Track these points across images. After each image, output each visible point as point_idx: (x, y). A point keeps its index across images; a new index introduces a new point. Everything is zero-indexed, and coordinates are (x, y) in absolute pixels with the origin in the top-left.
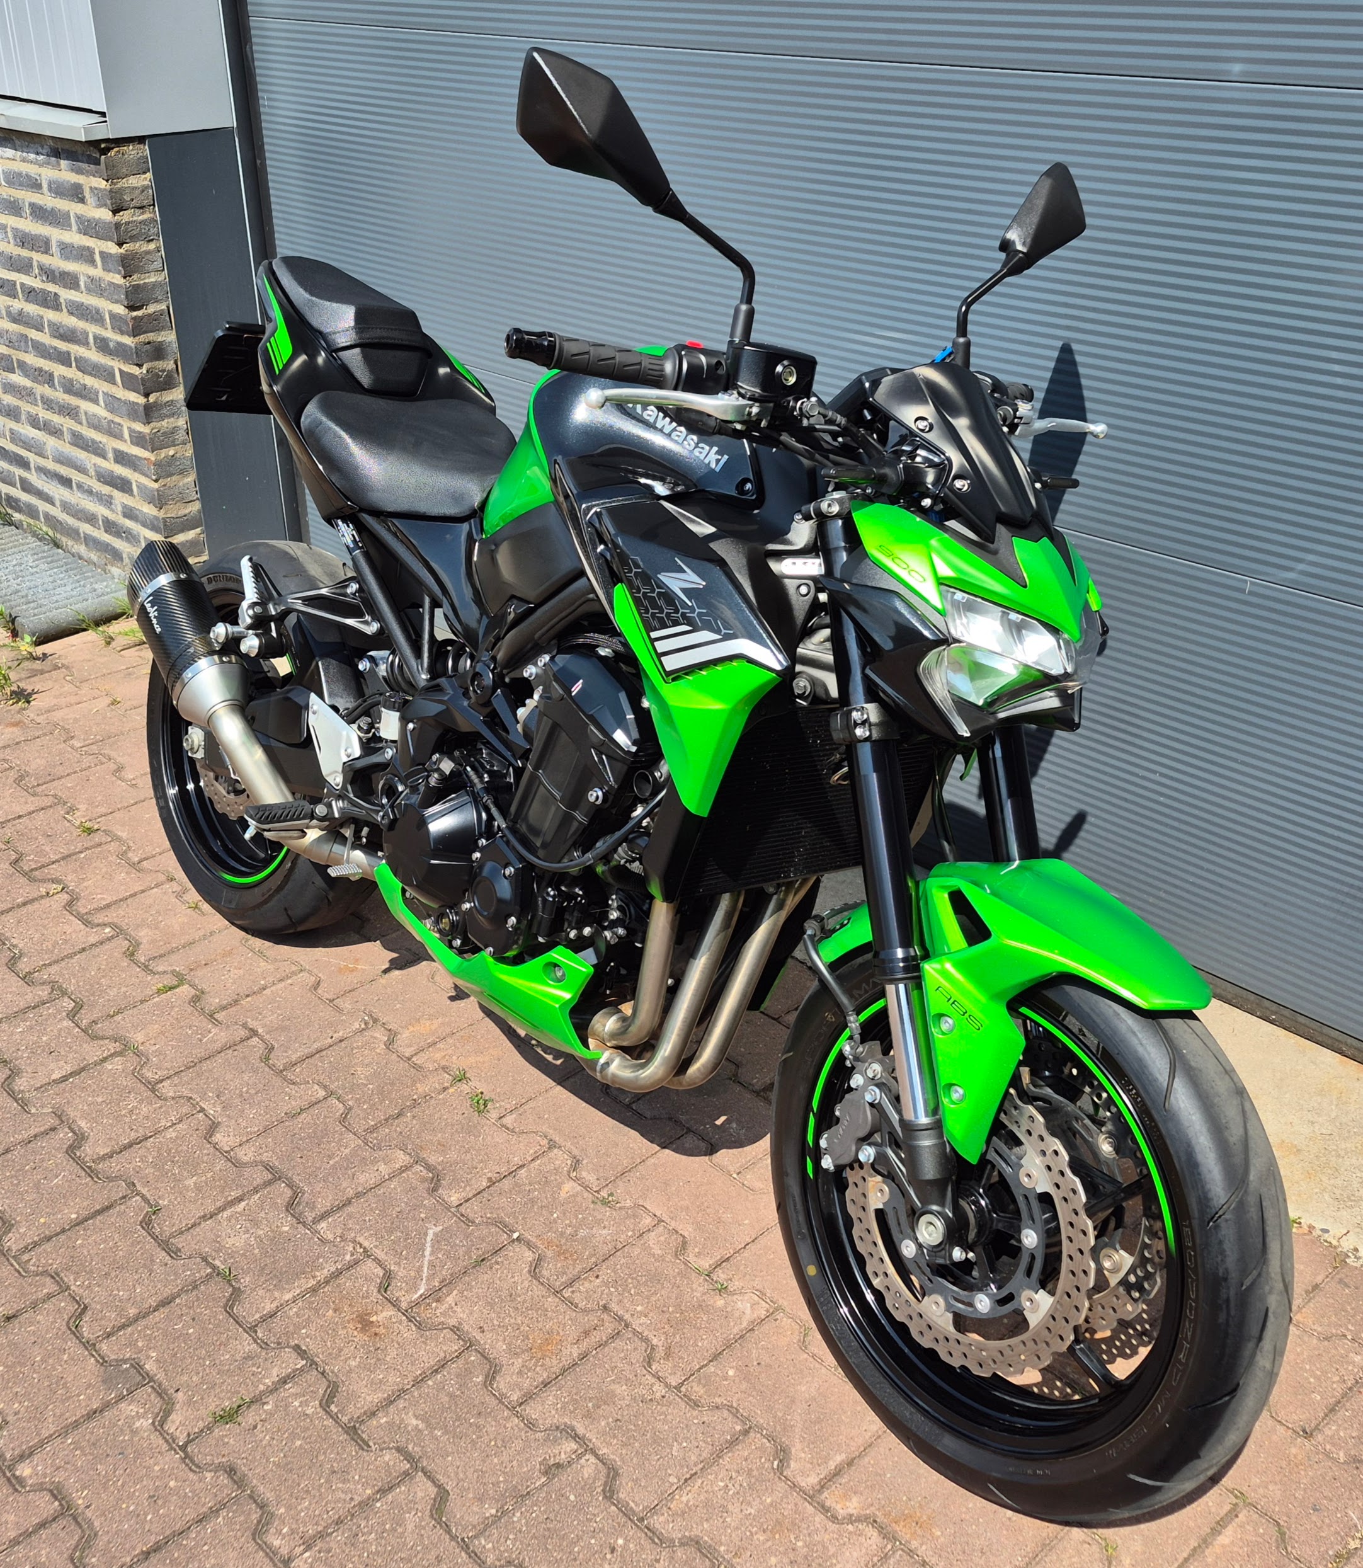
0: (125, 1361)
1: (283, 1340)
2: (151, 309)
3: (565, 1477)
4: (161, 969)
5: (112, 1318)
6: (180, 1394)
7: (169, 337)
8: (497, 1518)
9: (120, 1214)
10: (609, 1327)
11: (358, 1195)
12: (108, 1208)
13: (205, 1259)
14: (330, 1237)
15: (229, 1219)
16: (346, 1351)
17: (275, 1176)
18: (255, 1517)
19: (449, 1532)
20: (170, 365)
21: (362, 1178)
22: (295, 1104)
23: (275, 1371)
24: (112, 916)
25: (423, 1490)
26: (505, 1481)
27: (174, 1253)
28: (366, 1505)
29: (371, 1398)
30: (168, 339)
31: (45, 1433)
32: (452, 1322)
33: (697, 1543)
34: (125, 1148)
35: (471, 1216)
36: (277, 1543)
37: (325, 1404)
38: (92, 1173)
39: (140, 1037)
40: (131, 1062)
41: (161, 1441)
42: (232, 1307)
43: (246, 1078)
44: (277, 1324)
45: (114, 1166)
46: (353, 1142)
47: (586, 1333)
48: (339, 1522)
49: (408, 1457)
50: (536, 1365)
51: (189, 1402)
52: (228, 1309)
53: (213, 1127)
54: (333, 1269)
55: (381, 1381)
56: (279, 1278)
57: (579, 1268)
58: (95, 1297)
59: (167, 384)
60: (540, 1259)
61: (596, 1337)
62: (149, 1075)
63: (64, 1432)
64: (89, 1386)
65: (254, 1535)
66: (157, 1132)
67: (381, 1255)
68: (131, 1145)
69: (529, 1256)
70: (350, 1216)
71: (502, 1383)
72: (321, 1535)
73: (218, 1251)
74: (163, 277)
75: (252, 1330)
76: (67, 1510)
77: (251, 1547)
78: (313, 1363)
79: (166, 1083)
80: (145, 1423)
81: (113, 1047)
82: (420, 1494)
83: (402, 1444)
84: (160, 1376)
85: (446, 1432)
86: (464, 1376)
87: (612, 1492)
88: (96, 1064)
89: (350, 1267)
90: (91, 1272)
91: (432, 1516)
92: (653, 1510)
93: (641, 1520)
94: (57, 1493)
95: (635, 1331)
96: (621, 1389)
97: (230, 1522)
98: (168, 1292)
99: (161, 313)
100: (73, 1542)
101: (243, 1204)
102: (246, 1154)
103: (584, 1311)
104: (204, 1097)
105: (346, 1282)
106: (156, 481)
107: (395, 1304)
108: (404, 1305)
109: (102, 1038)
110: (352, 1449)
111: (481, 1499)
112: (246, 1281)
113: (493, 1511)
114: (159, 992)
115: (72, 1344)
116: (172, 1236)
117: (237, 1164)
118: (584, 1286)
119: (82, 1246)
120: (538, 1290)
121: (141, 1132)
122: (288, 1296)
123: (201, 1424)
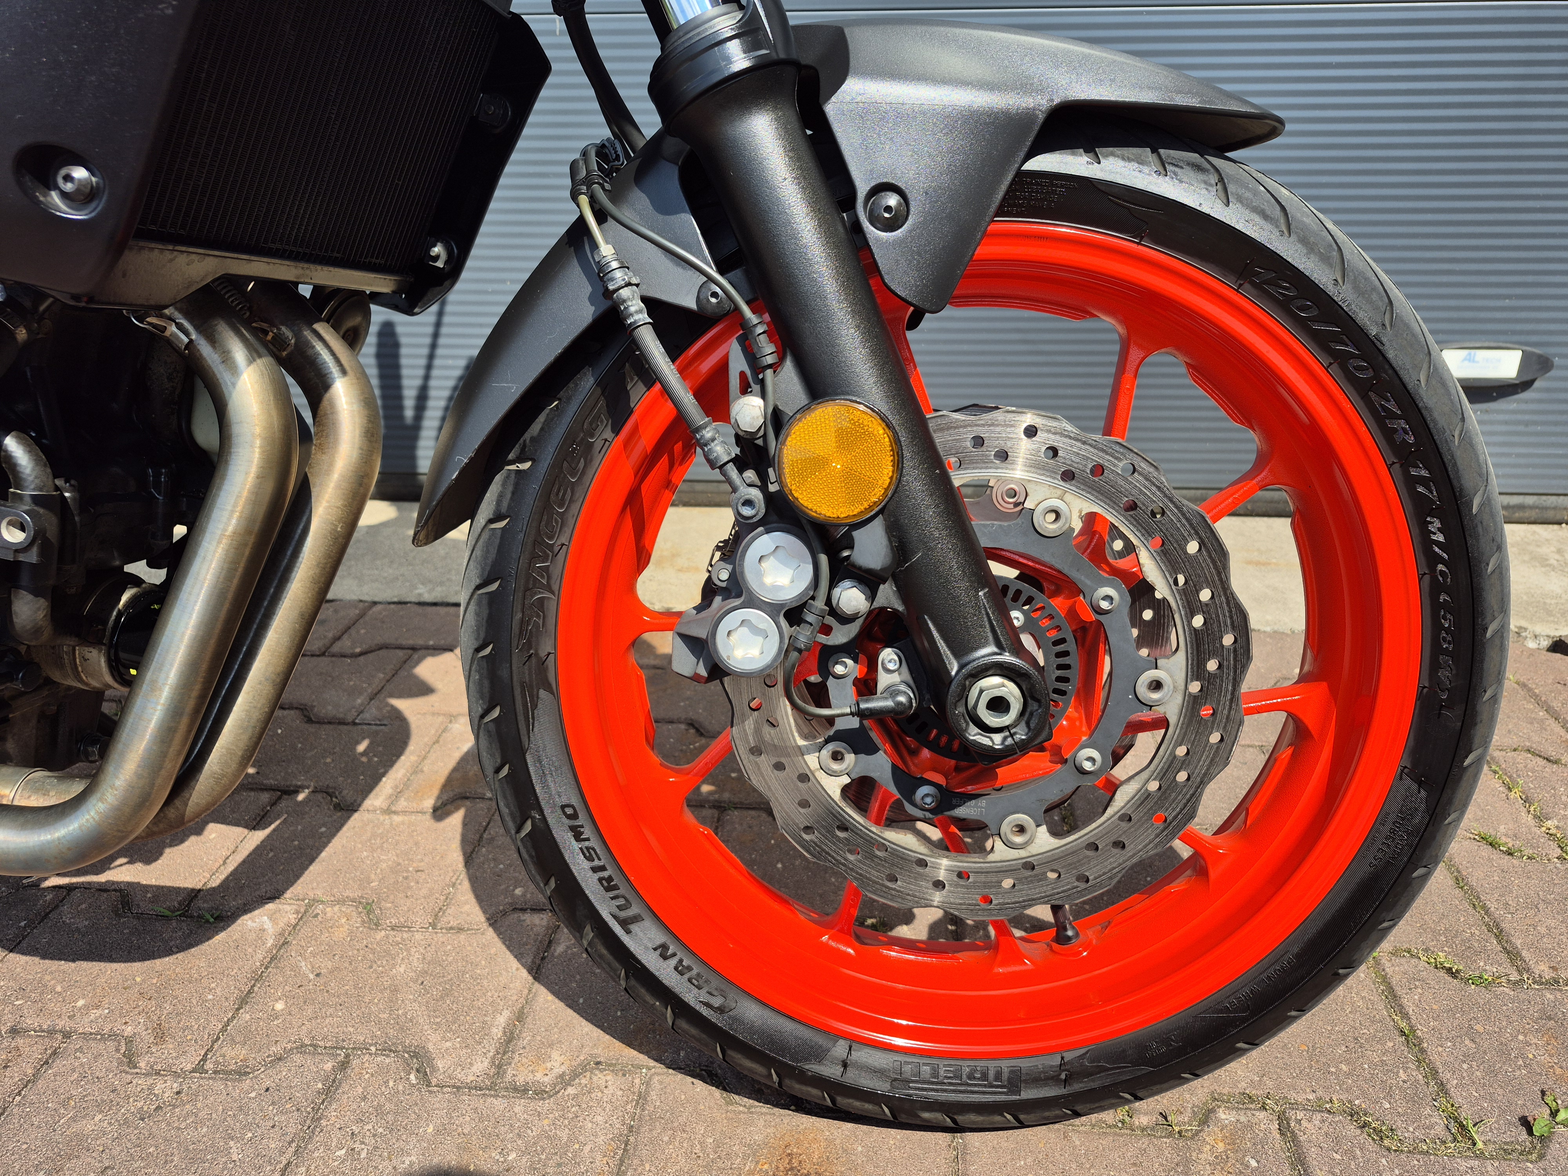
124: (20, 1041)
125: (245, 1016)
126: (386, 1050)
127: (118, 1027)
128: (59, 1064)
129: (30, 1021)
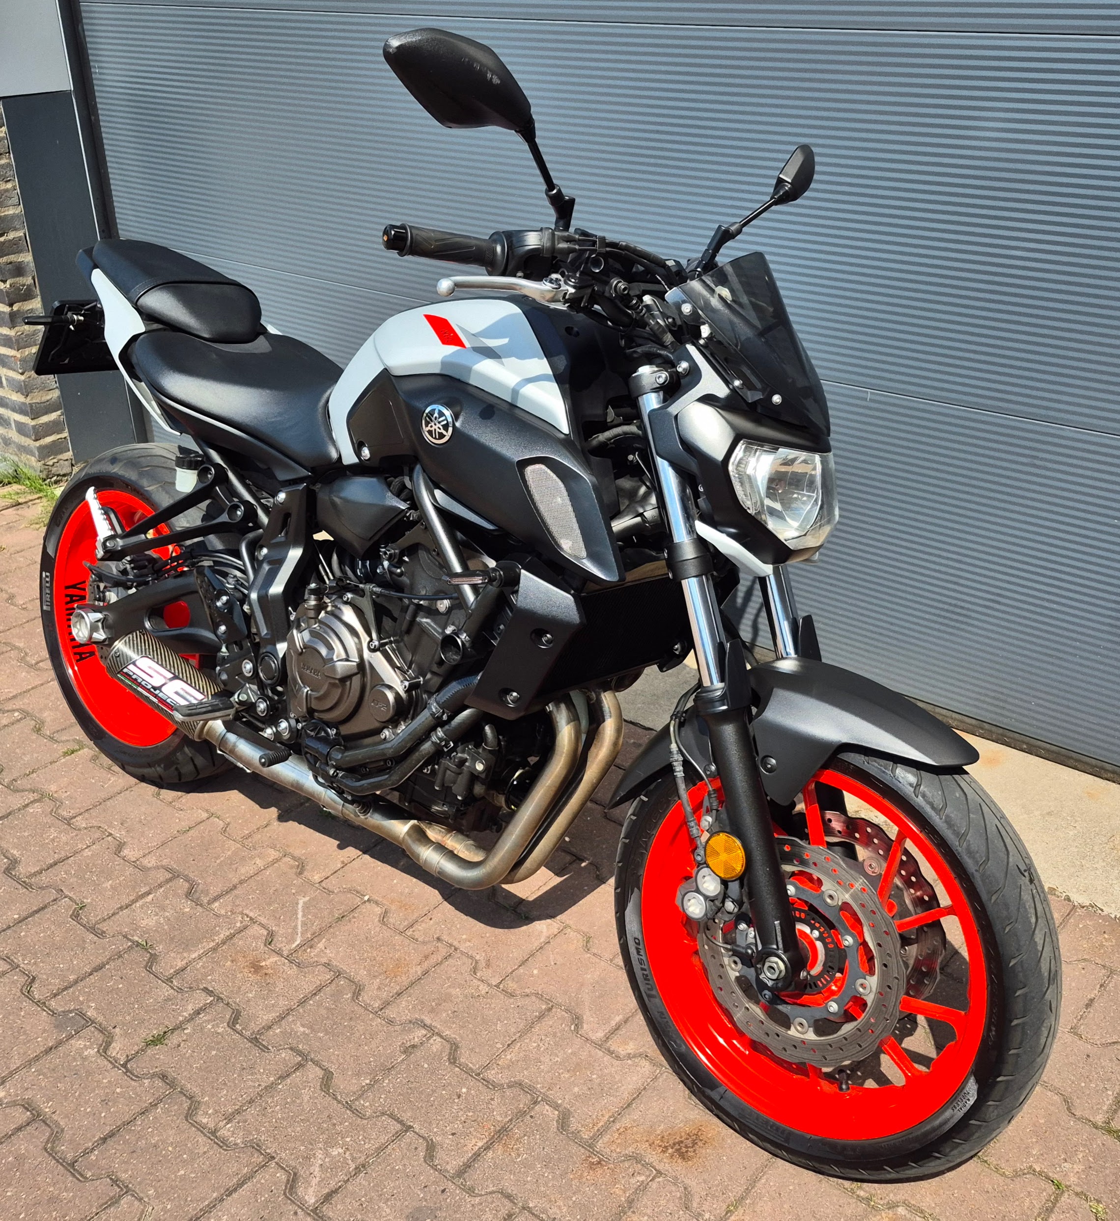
0: (71, 1012)
1: (194, 985)
2: (11, 235)
3: (419, 1053)
4: (64, 738)
5: (56, 983)
6: (117, 1030)
7: (27, 258)
8: (370, 1086)
9: (53, 911)
10: (443, 951)
11: (241, 882)
12: (43, 908)
13: (125, 937)
14: (223, 912)
15: (142, 907)
16: (243, 988)
17: (175, 875)
18: (186, 1106)
19: (336, 1099)
20: (29, 281)
21: (243, 870)
22: (185, 825)
23: (190, 1007)
24: (18, 704)
25: (314, 1073)
26: (375, 1061)
27: (101, 934)
28: (270, 1087)
29: (267, 1017)
30: (26, 260)
31: (13, 1067)
32: (324, 960)
33: (520, 1084)
34: (51, 866)
35: (331, 888)
36: (205, 1121)
37: (232, 1023)
38: (26, 885)
39: (53, 788)
40: (48, 805)
41: (106, 1063)
42: (151, 967)
43: (143, 810)
44: (188, 975)
45: (44, 879)
46: (233, 846)
47: (426, 957)
48: (251, 1101)
49: (300, 1053)
50: (390, 982)
51: (126, 1034)
52: (148, 967)
53: (120, 846)
54: (227, 933)
55: (273, 1005)
56: (187, 945)
57: (416, 915)
58: (42, 969)
59: (27, 296)
60: (386, 912)
61: (433, 959)
62: (65, 814)
63: (29, 1063)
64: (44, 1031)
65: (186, 1117)
66: (76, 853)
67: (263, 920)
68: (55, 864)
69: (378, 910)
70: (237, 896)
71: (365, 997)
72: (238, 1112)
73: (136, 930)
74: (20, 210)
75: (169, 980)
76: (37, 1117)
77: (185, 1125)
78: (220, 999)
79: (79, 818)
80: (92, 1052)
81: (32, 797)
82: (311, 1076)
83: (294, 1045)
84: (100, 1019)
85: (327, 1033)
86: (337, 996)
87: (455, 1059)
88: (19, 810)
89: (240, 931)
90: (36, 953)
91: (322, 1090)
92: (487, 1067)
93: (478, 1074)
94: (27, 1106)
95: (462, 953)
96: (456, 991)
97: (167, 1111)
98: (98, 961)
99: (20, 239)
100: (45, 1138)
101: (151, 897)
102: (150, 862)
103: (424, 943)
104: (111, 825)
105: (239, 942)
106: (22, 374)
107: (279, 953)
108: (285, 953)
109: (23, 791)
110: (256, 1052)
111: (358, 1075)
112: (160, 948)
113: (368, 1081)
114: (65, 754)
115: (27, 1004)
116: (97, 923)
117: (144, 869)
118: (419, 927)
119: (25, 936)
120: (387, 933)
121: (63, 854)
122: (193, 956)
123: (136, 1048)
124: (439, 944)
125: (521, 970)
126: (567, 1011)
127: (474, 954)
128: (450, 960)
129: (445, 937)
